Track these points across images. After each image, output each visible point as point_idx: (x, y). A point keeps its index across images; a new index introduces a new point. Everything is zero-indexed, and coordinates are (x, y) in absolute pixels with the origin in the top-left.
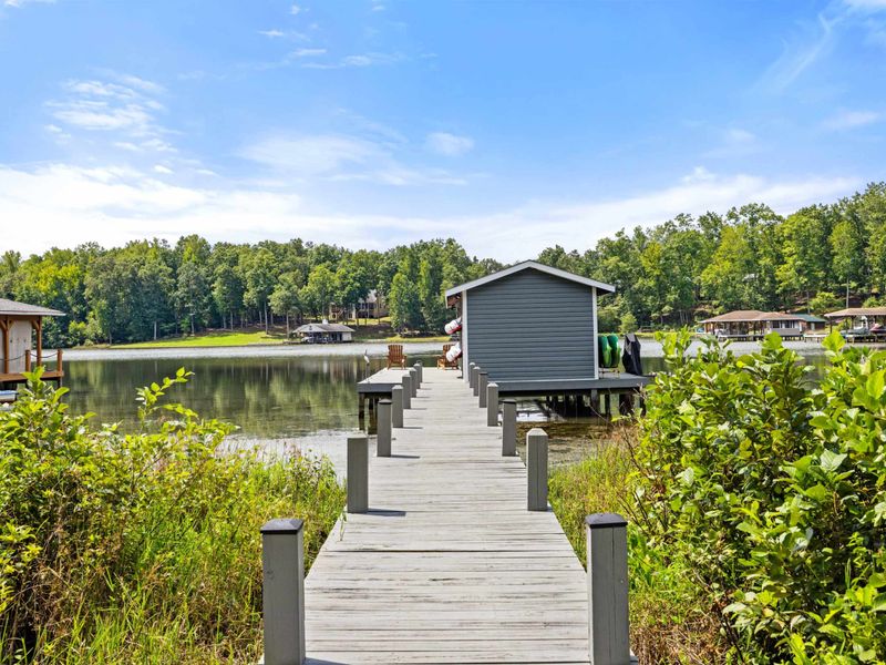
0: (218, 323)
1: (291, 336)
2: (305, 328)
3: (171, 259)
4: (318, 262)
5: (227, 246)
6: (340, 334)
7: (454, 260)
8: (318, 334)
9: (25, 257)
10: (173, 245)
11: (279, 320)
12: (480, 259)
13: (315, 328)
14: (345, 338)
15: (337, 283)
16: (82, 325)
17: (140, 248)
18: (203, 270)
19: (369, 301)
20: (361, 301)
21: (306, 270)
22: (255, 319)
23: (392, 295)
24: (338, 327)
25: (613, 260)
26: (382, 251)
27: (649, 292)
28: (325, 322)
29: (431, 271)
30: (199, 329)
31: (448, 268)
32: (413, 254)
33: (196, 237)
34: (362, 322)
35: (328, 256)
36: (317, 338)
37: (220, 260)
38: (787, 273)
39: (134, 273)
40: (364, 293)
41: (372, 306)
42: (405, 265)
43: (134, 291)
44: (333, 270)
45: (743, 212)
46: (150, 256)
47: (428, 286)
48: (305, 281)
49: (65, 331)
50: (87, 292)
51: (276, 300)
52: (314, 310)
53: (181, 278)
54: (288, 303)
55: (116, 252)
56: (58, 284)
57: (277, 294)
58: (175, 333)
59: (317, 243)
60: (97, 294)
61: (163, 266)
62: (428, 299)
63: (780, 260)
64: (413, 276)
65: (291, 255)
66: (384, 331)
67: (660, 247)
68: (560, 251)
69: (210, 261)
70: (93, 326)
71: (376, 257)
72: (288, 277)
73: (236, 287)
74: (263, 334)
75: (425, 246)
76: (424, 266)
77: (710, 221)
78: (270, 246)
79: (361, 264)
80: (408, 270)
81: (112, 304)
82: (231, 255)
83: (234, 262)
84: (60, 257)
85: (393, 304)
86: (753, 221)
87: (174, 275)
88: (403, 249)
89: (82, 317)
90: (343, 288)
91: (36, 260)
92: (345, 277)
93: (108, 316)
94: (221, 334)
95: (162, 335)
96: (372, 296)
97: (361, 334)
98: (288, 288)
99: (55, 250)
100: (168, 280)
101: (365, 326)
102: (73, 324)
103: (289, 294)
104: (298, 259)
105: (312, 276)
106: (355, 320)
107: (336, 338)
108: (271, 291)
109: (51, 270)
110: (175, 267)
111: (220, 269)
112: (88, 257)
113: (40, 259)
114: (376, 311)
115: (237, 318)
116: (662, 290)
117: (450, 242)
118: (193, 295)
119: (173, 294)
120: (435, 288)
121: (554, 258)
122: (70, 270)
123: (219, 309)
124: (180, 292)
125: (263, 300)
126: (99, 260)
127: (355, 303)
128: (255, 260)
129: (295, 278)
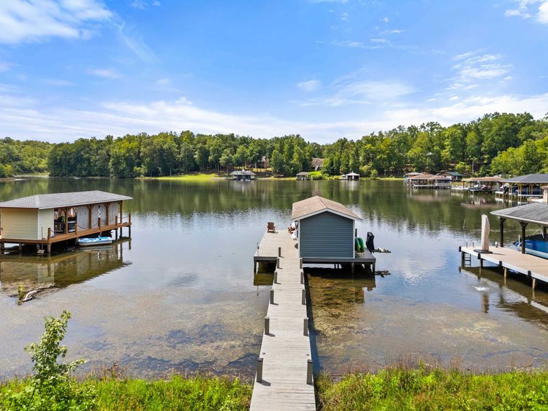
0: (197, 169)
1: (229, 176)
2: (235, 173)
3: (178, 141)
4: (241, 144)
5: (202, 135)
6: (250, 176)
7: (299, 144)
8: (239, 176)
9: (115, 138)
10: (179, 135)
11: (224, 169)
12: (310, 142)
13: (239, 173)
14: (252, 177)
15: (249, 153)
16: (139, 168)
17: (164, 136)
18: (191, 146)
20: (259, 161)
21: (235, 148)
22: (214, 167)
23: (272, 159)
24: (248, 172)
25: (369, 146)
26: (268, 139)
27: (384, 160)
28: (243, 170)
29: (289, 149)
30: (189, 171)
31: (296, 148)
32: (281, 141)
33: (189, 131)
34: (259, 170)
35: (245, 141)
36: (240, 178)
37: (198, 142)
38: (445, 153)
39: (162, 148)
40: (260, 158)
41: (263, 162)
42: (278, 146)
43: (161, 155)
44: (247, 148)
45: (428, 125)
46: (169, 140)
47: (287, 155)
48: (235, 153)
49: (132, 171)
50: (141, 154)
52: (240, 163)
53: (183, 149)
54: (228, 161)
55: (154, 137)
56: (129, 150)
57: (223, 158)
58: (179, 173)
59: (241, 136)
60: (146, 155)
61: (174, 144)
62: (287, 161)
63: (443, 147)
64: (281, 151)
65: (229, 141)
66: (270, 174)
67: (389, 141)
68: (345, 140)
69: (195, 142)
70: (144, 169)
71: (266, 142)
72: (228, 151)
73: (205, 153)
74: (215, 174)
75: (287, 138)
76: (286, 147)
77: (412, 129)
78: (221, 136)
79: (259, 145)
80: (279, 148)
81: (152, 160)
82: (203, 139)
83: (205, 143)
84: (130, 139)
85: (272, 163)
86: (432, 129)
87: (179, 148)
88: (277, 139)
90: (251, 156)
91: (120, 139)
92: (252, 151)
93: (149, 165)
96: (263, 159)
97: (258, 175)
98: (228, 155)
99: (128, 135)
100: (176, 150)
101: (261, 172)
102: (135, 168)
103: (227, 157)
104: (232, 142)
105: (238, 149)
106: (255, 170)
107: (247, 177)
108: (221, 156)
109: (126, 144)
110: (179, 144)
111: (199, 146)
112: (142, 138)
113: (121, 139)
114: (264, 166)
115: (206, 167)
116: (390, 159)
117: (298, 136)
118: (187, 157)
119: (179, 156)
120: (290, 156)
121: (343, 143)
122: (134, 144)
123: (198, 163)
124: (181, 156)
125: (217, 160)
126: (147, 141)
127: (256, 161)
128: (214, 143)
129: (231, 151)
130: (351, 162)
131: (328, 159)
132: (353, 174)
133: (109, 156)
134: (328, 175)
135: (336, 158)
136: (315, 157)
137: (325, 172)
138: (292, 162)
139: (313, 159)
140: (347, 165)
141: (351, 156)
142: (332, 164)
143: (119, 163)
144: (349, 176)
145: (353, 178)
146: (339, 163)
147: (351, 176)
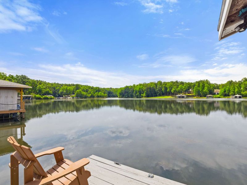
0: (163, 94)
1: (175, 97)
2: (177, 96)
3: (156, 84)
4: (180, 84)
5: (165, 82)
6: (184, 97)
7: (207, 83)
8: (179, 96)
9: (136, 85)
11: (173, 94)
12: (213, 83)
13: (179, 95)
14: (185, 97)
15: (184, 88)
17: (152, 83)
18: (161, 86)
19: (190, 91)
20: (188, 91)
21: (178, 86)
22: (169, 94)
23: (194, 90)
24: (184, 95)
26: (193, 82)
28: (181, 94)
29: (203, 86)
30: (160, 95)
31: (206, 85)
32: (199, 83)
33: (160, 81)
34: (188, 94)
35: (182, 83)
36: (180, 97)
39: (150, 87)
41: (190, 92)
42: (197, 84)
43: (150, 89)
44: (183, 86)
46: (153, 84)
47: (202, 88)
48: (178, 88)
49: (140, 95)
51: (172, 91)
52: (180, 92)
53: (157, 88)
54: (175, 91)
55: (148, 84)
56: (140, 89)
58: (156, 96)
59: (180, 81)
60: (145, 90)
61: (155, 86)
62: (202, 90)
64: (199, 86)
65: (176, 83)
66: (193, 96)
70: (144, 95)
71: (191, 83)
72: (175, 87)
73: (166, 89)
74: (170, 96)
75: (201, 81)
76: (201, 84)
78: (172, 82)
79: (189, 84)
81: (147, 92)
82: (165, 84)
83: (166, 85)
84: (140, 85)
87: (156, 87)
88: (197, 82)
89: (143, 93)
90: (185, 89)
91: (137, 85)
92: (185, 87)
93: (146, 93)
94: (163, 96)
95: (154, 96)
97: (188, 96)
98: (175, 89)
101: (189, 95)
102: (141, 94)
106: (187, 94)
107: (183, 97)
108: (172, 89)
109: (139, 87)
110: (156, 86)
111: (164, 86)
114: (191, 93)
115: (166, 93)
117: (207, 80)
118: (159, 90)
119: (156, 90)
120: (203, 88)
121: (231, 83)
122: (142, 86)
123: (163, 92)
124: (157, 90)
125: (170, 91)
126: (145, 85)
127: (187, 91)
128: (169, 84)
129: (176, 87)
130: (236, 90)
131: (223, 89)
132: (238, 95)
133: (134, 90)
134: (223, 96)
135: (227, 89)
136: (215, 89)
137: (221, 95)
138: (204, 91)
139: (215, 90)
140: (234, 92)
141: (236, 87)
142: (225, 91)
143: (137, 93)
144: (235, 97)
145: (238, 97)
146: (229, 91)
147: (237, 97)
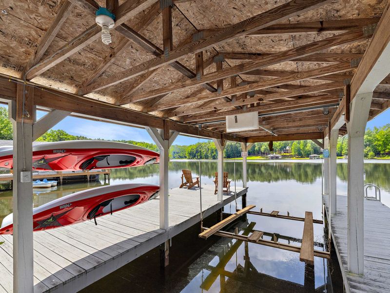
0: (250, 154)
1: (266, 157)
2: (269, 156)
11: (264, 153)
13: (272, 155)
14: (280, 158)
20: (285, 149)
22: (258, 153)
23: (293, 147)
24: (278, 155)
27: (380, 145)
28: (274, 154)
34: (285, 154)
36: (272, 158)
40: (285, 147)
43: (232, 148)
47: (303, 145)
51: (262, 149)
58: (240, 156)
62: (303, 148)
64: (299, 143)
66: (291, 156)
72: (266, 144)
73: (254, 146)
74: (260, 157)
81: (227, 150)
85: (293, 150)
90: (279, 146)
92: (280, 143)
93: (226, 153)
94: (250, 157)
95: (238, 157)
96: (287, 148)
97: (284, 157)
98: (265, 146)
103: (265, 148)
106: (283, 153)
107: (277, 158)
108: (262, 147)
114: (288, 151)
115: (254, 153)
120: (305, 145)
123: (250, 151)
125: (260, 149)
127: (283, 149)
133: (209, 149)
135: (339, 146)
138: (307, 148)
143: (213, 152)
146: (341, 148)
